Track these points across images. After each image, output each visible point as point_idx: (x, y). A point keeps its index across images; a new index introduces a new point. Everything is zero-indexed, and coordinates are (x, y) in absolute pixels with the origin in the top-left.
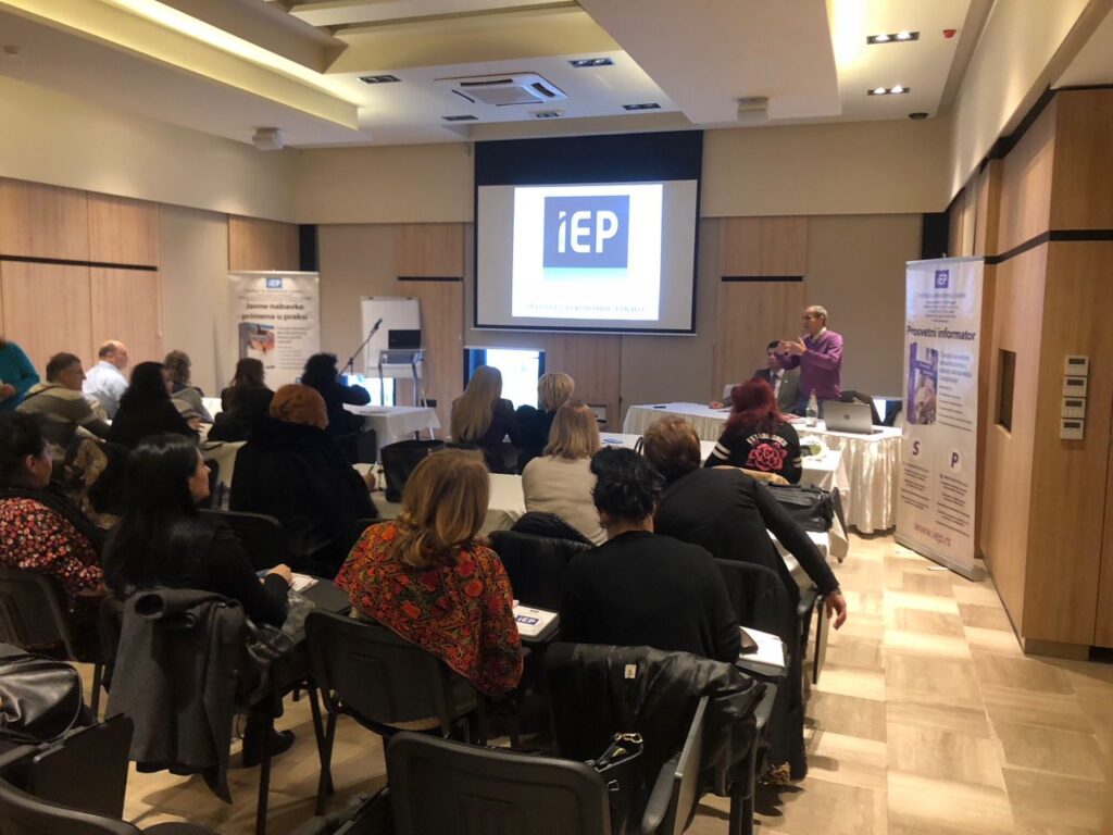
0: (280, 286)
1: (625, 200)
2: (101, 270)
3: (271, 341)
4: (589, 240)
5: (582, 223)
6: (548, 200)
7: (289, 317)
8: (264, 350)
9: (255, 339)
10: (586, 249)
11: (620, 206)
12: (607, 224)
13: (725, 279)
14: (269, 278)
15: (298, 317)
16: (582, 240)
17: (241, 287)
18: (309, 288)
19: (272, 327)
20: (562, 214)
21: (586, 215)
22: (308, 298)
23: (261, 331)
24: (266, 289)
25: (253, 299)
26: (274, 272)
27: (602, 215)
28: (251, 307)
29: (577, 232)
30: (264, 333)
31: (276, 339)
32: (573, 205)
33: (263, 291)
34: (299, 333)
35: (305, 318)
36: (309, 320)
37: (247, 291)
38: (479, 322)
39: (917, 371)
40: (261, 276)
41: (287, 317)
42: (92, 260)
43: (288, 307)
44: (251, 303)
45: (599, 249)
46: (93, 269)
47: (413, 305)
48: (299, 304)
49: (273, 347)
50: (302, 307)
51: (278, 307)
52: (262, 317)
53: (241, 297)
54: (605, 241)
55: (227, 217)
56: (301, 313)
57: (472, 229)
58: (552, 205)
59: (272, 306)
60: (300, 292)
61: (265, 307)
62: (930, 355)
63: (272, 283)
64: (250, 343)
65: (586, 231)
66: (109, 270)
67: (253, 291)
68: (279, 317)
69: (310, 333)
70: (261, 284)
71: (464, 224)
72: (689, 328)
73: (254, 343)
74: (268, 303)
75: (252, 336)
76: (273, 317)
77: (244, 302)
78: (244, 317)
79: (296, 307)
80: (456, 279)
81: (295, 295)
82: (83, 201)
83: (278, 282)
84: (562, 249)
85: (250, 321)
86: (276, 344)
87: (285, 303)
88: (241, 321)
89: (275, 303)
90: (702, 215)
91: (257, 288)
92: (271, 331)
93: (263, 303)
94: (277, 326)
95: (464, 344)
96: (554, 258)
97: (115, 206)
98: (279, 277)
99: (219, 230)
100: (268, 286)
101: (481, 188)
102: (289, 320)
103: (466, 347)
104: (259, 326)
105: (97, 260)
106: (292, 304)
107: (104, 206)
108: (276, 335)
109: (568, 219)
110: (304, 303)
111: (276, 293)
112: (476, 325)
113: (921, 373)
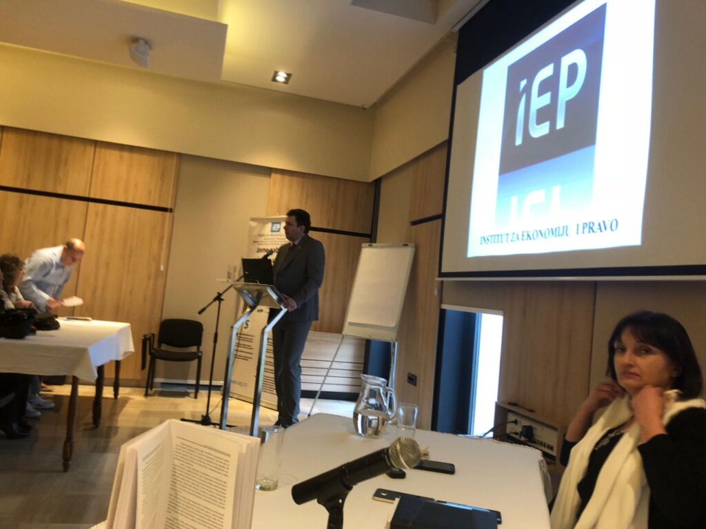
0: (278, 230)
2: (101, 206)
4: (551, 111)
5: (542, 88)
10: (545, 129)
14: (273, 223)
16: (541, 116)
17: (256, 233)
24: (270, 233)
25: (261, 243)
27: (566, 62)
28: (259, 251)
29: (536, 104)
33: (268, 235)
37: (260, 235)
38: (443, 269)
42: (92, 196)
44: (260, 247)
45: (560, 121)
46: (91, 204)
47: (408, 253)
54: (568, 104)
58: (514, 76)
63: (274, 227)
66: (110, 207)
67: (263, 235)
70: (268, 228)
74: (269, 247)
77: (257, 246)
82: (90, 149)
83: (278, 226)
84: (519, 138)
91: (264, 233)
93: (266, 247)
97: (126, 155)
98: (279, 221)
100: (272, 231)
101: (459, 87)
103: (444, 306)
105: (98, 197)
107: (114, 155)
112: (441, 275)
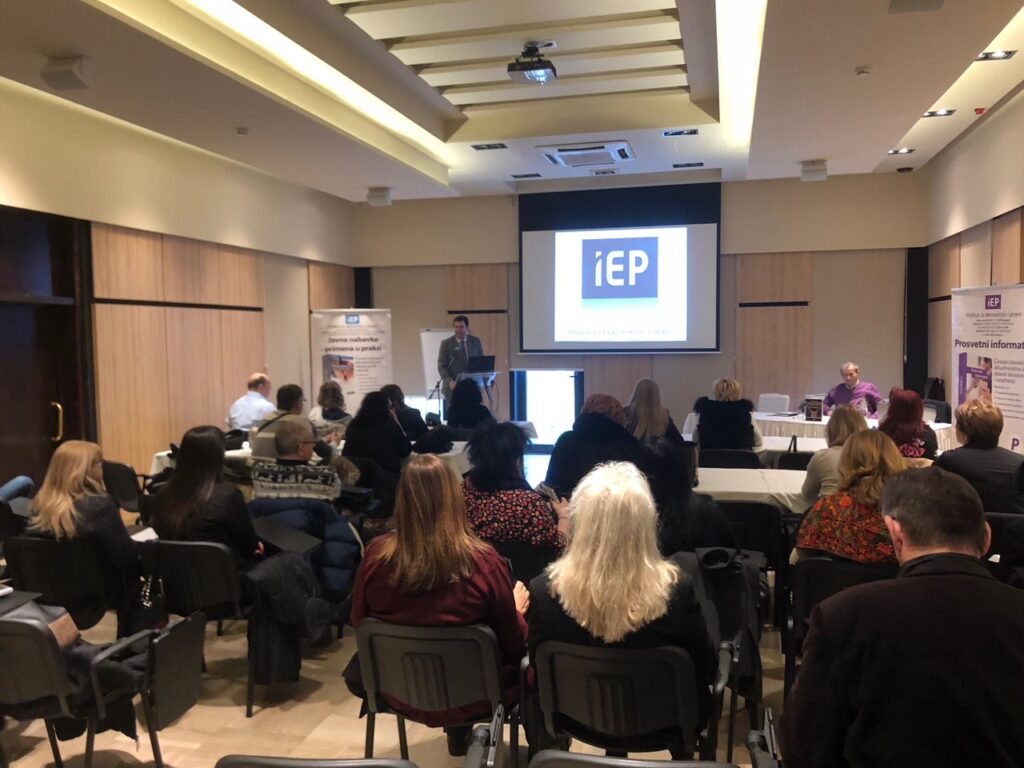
0: (358, 322)
1: (654, 241)
2: (228, 312)
3: (352, 369)
4: (624, 275)
5: (616, 261)
6: (586, 243)
7: (366, 349)
8: (346, 378)
9: (337, 369)
10: (620, 282)
11: (650, 246)
12: (639, 262)
13: (742, 305)
14: (348, 315)
15: (373, 348)
16: (616, 275)
17: (324, 323)
18: (382, 323)
19: (352, 358)
20: (598, 254)
21: (620, 254)
22: (382, 332)
23: (342, 362)
24: (345, 325)
25: (334, 333)
26: (352, 310)
27: (633, 254)
28: (333, 341)
29: (611, 268)
30: (345, 363)
31: (355, 369)
32: (607, 246)
33: (343, 327)
34: (375, 362)
35: (379, 349)
36: (383, 350)
37: (330, 327)
38: (525, 348)
39: (969, 376)
40: (340, 314)
41: (364, 349)
43: (364, 340)
44: (333, 337)
45: (632, 281)
46: (223, 312)
48: (374, 337)
49: (352, 375)
50: (376, 340)
51: (356, 340)
52: (343, 349)
53: (324, 333)
54: (637, 275)
55: (308, 263)
56: (376, 345)
57: (517, 268)
58: (589, 247)
59: (352, 340)
60: (375, 326)
61: (345, 340)
62: (982, 362)
63: (351, 319)
64: (333, 373)
65: (620, 268)
67: (335, 327)
68: (358, 349)
69: (384, 362)
70: (341, 320)
71: (508, 264)
72: (714, 347)
73: (337, 373)
74: (348, 338)
75: (334, 366)
76: (352, 349)
77: (327, 337)
78: (327, 350)
79: (372, 340)
80: (503, 311)
81: (371, 330)
82: (217, 253)
83: (356, 318)
84: (598, 282)
85: (332, 353)
86: (356, 373)
87: (362, 337)
88: (324, 354)
89: (353, 337)
90: (722, 252)
91: (337, 324)
92: (350, 361)
93: (344, 337)
94: (356, 356)
95: (510, 367)
96: (592, 291)
97: (238, 256)
98: (356, 314)
99: (302, 273)
100: (347, 322)
101: (525, 234)
102: (365, 352)
103: (512, 369)
104: (340, 357)
105: (224, 304)
106: (368, 337)
107: (229, 256)
108: (355, 365)
109: (604, 258)
110: (378, 336)
111: (355, 328)
112: (522, 350)
113: (973, 376)
